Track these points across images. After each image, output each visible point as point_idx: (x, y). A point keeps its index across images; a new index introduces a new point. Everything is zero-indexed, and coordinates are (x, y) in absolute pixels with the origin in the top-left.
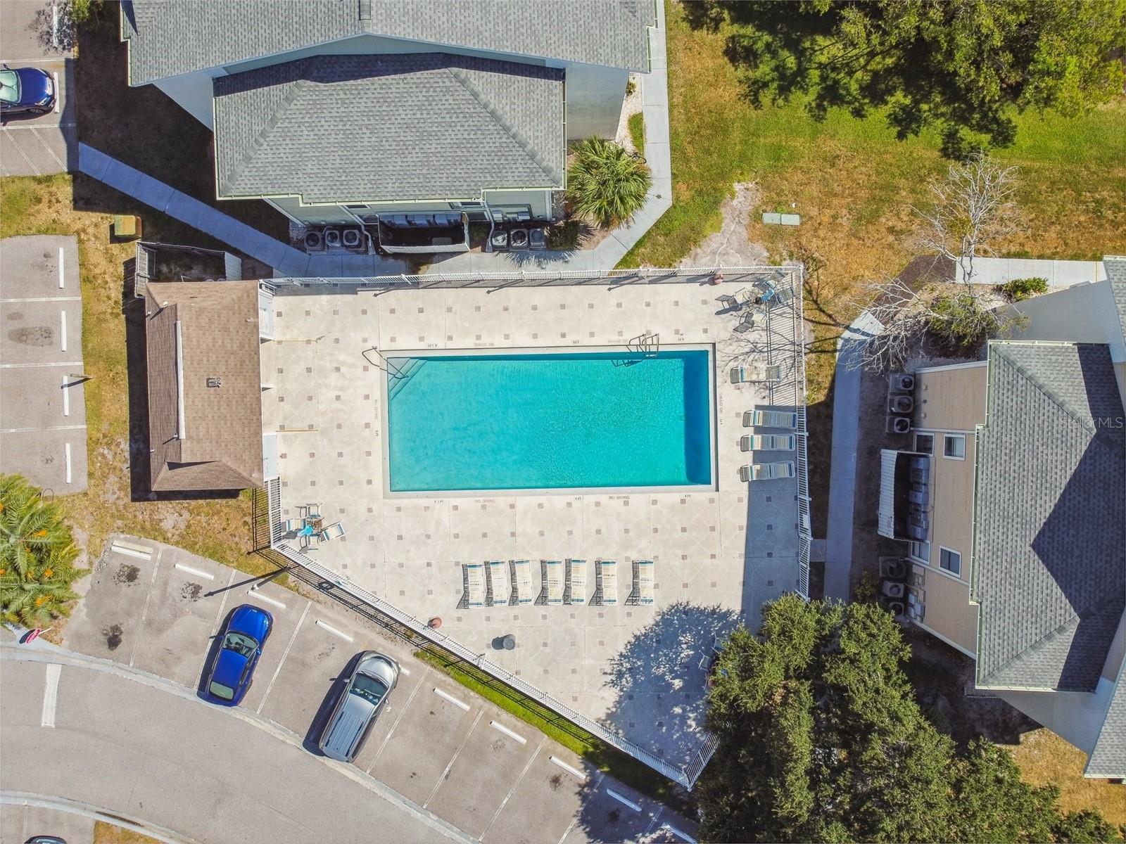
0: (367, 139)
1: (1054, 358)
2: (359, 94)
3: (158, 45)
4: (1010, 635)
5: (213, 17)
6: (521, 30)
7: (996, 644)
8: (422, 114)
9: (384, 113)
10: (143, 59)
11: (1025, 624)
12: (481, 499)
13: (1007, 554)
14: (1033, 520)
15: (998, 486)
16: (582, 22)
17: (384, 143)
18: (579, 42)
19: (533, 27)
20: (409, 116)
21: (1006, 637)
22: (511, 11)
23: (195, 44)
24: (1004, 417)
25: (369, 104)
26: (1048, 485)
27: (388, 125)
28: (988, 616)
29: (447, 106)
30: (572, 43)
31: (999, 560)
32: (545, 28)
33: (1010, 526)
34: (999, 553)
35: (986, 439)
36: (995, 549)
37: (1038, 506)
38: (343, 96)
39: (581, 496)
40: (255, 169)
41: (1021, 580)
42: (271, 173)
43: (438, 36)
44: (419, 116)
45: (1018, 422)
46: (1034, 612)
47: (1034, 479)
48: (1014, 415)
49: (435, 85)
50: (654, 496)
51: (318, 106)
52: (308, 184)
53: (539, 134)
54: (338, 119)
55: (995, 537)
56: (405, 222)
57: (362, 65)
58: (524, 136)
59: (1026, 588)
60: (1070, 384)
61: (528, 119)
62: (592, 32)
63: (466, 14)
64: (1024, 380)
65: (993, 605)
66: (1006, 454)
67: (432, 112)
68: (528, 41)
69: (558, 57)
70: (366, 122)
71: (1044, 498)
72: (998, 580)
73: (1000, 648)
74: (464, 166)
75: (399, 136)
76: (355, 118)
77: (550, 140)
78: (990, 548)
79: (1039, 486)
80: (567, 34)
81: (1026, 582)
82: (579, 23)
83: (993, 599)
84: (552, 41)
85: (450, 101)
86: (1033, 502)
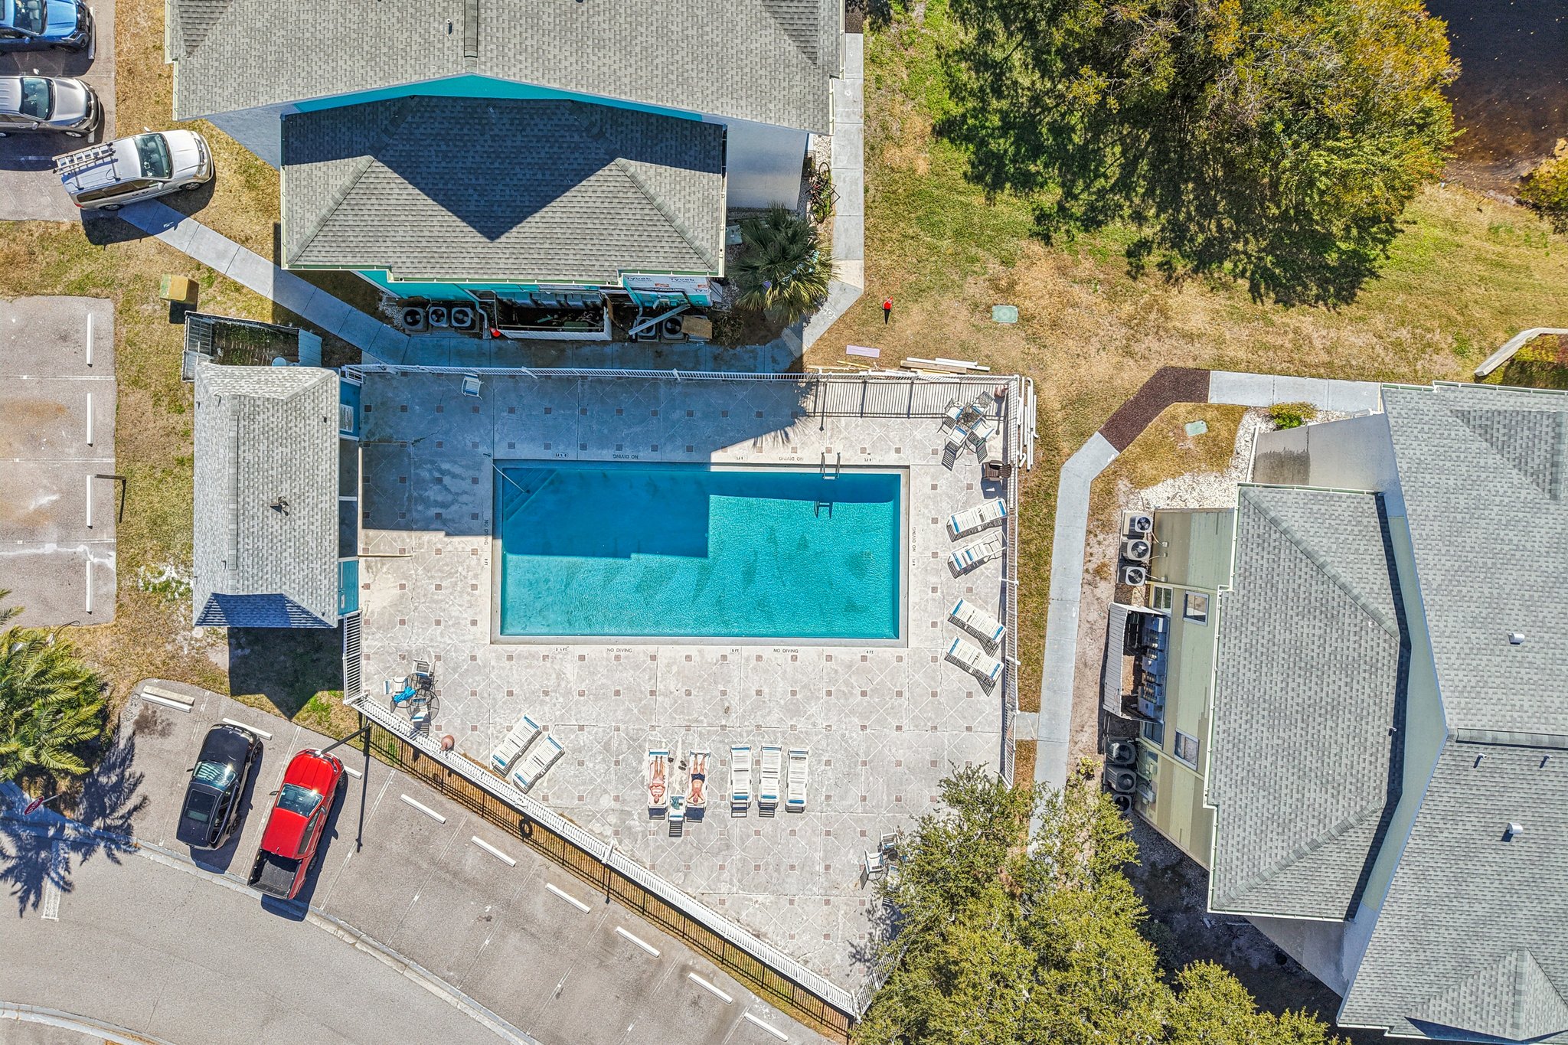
0: (473, 203)
1: (1315, 508)
2: (465, 146)
3: (212, 72)
4: (1251, 848)
5: (282, 40)
6: (670, 76)
7: (1234, 858)
8: (544, 175)
9: (497, 172)
10: (193, 87)
11: (1270, 835)
12: (615, 647)
13: (1250, 748)
14: (1283, 707)
15: (1242, 662)
16: (747, 70)
17: (495, 208)
18: (744, 94)
19: (686, 74)
20: (528, 177)
21: (1246, 850)
22: (659, 53)
23: (258, 72)
24: (1252, 578)
25: (478, 159)
26: (1303, 665)
27: (500, 187)
28: (1225, 823)
29: (575, 166)
30: (735, 95)
31: (1241, 754)
32: (700, 76)
33: (1255, 713)
34: (1241, 746)
35: (1230, 605)
36: (1236, 741)
37: (1289, 689)
38: (444, 148)
39: (738, 647)
40: (331, 234)
41: (1267, 780)
42: (352, 239)
43: (563, 80)
44: (539, 176)
45: (1269, 586)
46: (1281, 821)
47: (1286, 657)
48: (1264, 576)
49: (560, 140)
50: (829, 651)
51: (413, 159)
52: (398, 255)
53: (691, 205)
54: (437, 177)
55: (1237, 726)
56: (529, 302)
57: (469, 110)
58: (673, 208)
59: (1272, 791)
60: (1333, 540)
61: (678, 187)
62: (759, 81)
63: (601, 55)
64: (1278, 535)
65: (1232, 809)
66: (1253, 624)
67: (556, 173)
68: (679, 91)
69: (716, 112)
70: (474, 181)
71: (1298, 680)
72: (1239, 778)
73: (1239, 863)
74: (596, 242)
75: (515, 201)
76: (460, 175)
77: (705, 213)
78: (1231, 738)
79: (1292, 665)
80: (729, 83)
81: (1272, 783)
82: (745, 70)
83: (1232, 802)
84: (709, 92)
85: (580, 161)
86: (1284, 685)
